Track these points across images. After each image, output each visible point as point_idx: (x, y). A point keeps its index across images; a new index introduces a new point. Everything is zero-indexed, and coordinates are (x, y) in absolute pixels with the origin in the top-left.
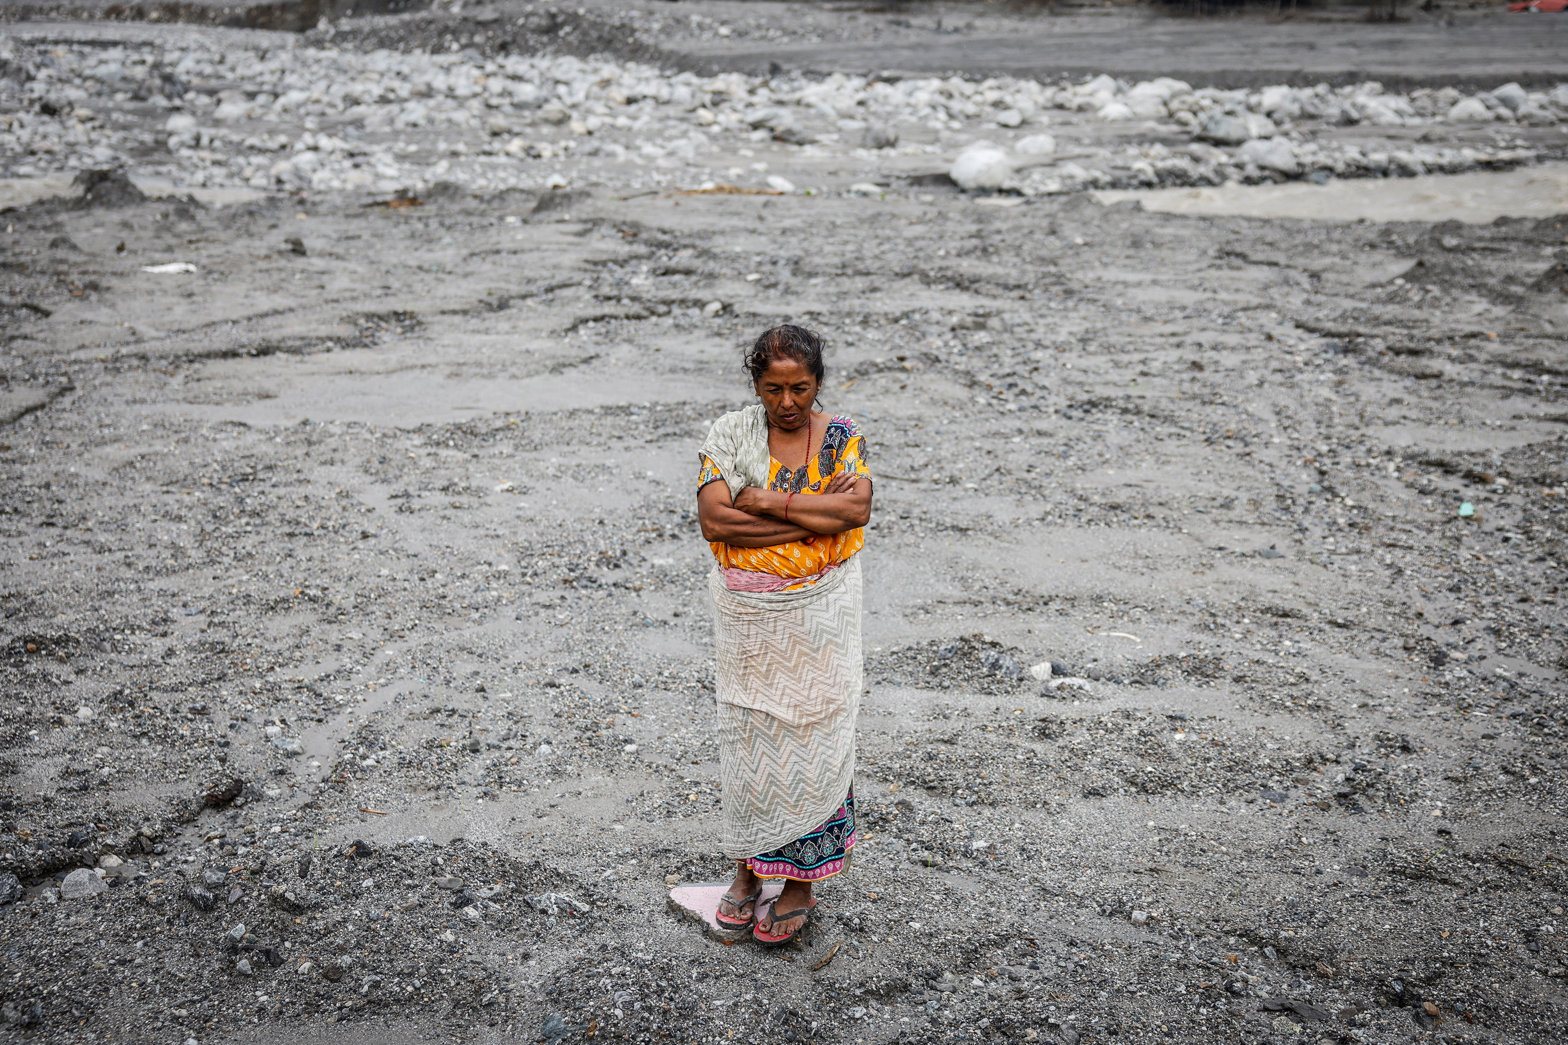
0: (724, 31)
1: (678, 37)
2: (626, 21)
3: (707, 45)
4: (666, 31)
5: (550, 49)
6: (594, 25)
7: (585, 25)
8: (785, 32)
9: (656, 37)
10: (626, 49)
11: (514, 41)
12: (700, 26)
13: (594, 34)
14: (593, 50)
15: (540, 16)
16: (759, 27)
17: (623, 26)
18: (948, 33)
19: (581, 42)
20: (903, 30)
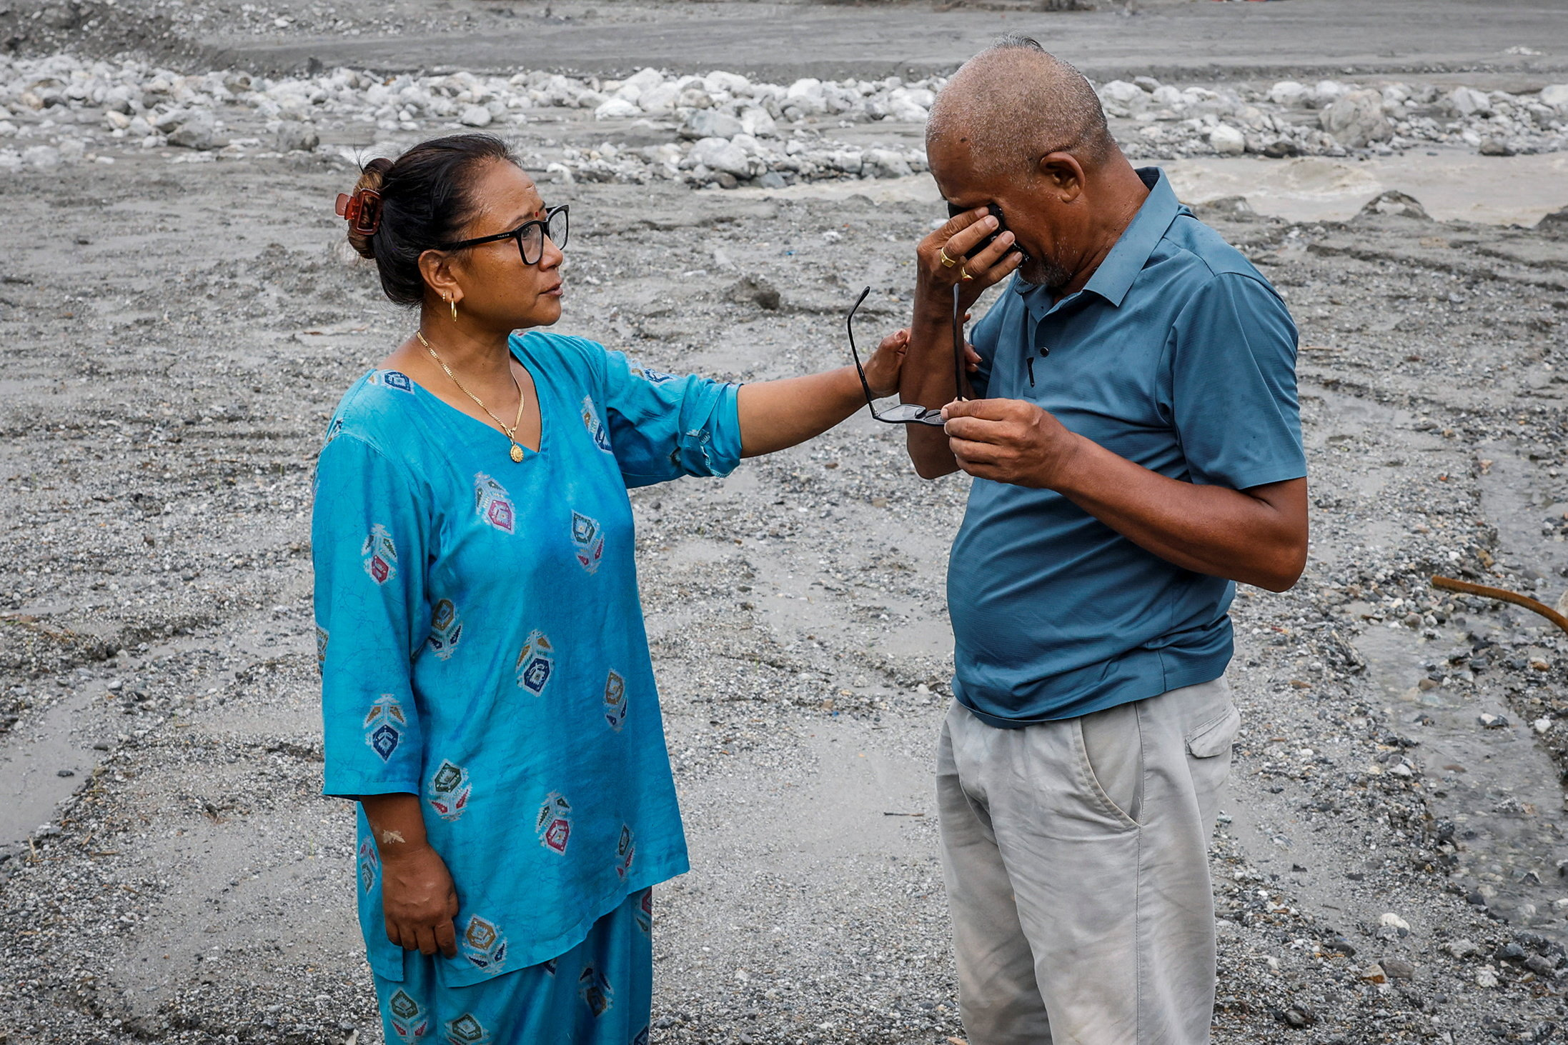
0: (280, 22)
1: (223, 32)
2: (164, 13)
3: (257, 39)
4: (210, 24)
5: (71, 46)
6: (124, 17)
7: (113, 18)
8: (357, 23)
9: (197, 30)
10: (161, 45)
11: (26, 39)
12: (254, 18)
13: (124, 29)
14: (121, 47)
15: (60, 7)
16: (325, 17)
17: (159, 17)
18: (559, 22)
19: (107, 38)
20: (503, 20)
